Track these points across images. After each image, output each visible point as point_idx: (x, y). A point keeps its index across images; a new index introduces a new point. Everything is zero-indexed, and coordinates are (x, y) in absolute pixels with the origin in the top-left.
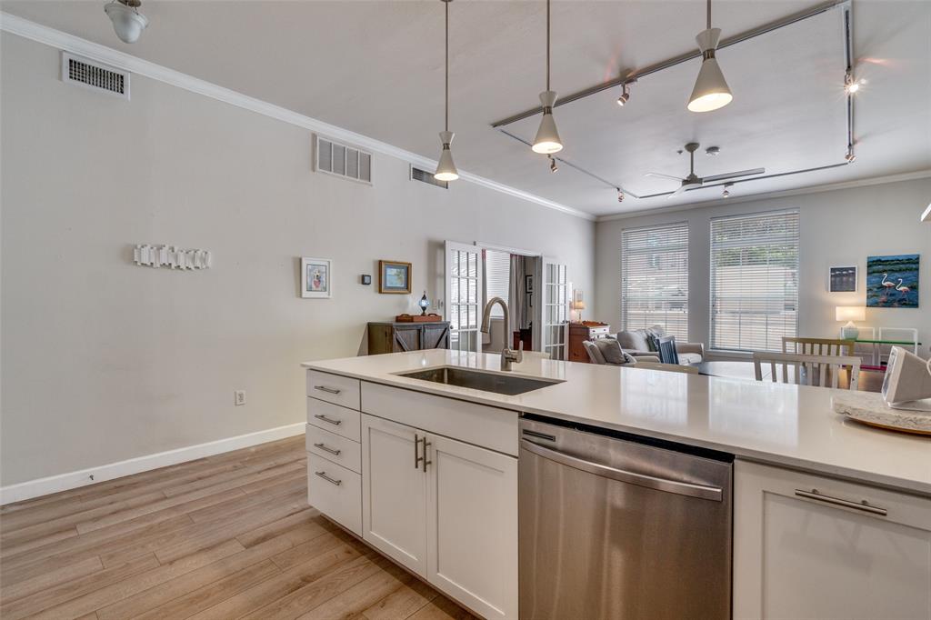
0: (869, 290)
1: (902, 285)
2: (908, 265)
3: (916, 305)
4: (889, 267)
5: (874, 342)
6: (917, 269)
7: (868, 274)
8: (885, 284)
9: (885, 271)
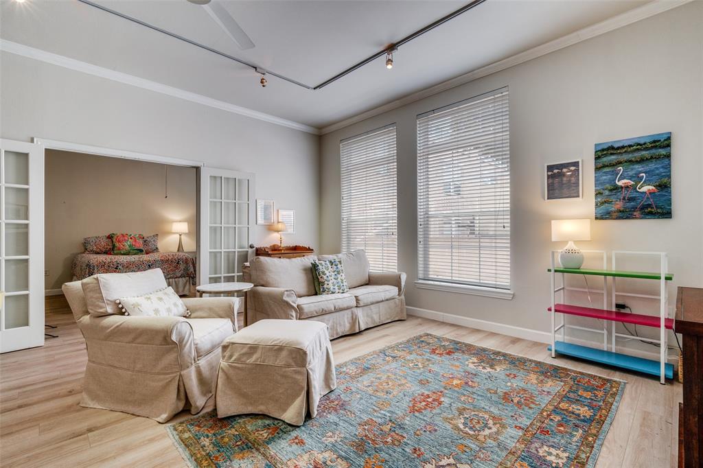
0: (598, 194)
1: (647, 183)
2: (654, 151)
3: (667, 214)
4: (625, 157)
5: (606, 275)
6: (668, 156)
7: (597, 169)
8: (620, 183)
9: (619, 163)
